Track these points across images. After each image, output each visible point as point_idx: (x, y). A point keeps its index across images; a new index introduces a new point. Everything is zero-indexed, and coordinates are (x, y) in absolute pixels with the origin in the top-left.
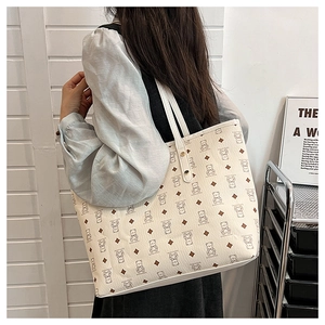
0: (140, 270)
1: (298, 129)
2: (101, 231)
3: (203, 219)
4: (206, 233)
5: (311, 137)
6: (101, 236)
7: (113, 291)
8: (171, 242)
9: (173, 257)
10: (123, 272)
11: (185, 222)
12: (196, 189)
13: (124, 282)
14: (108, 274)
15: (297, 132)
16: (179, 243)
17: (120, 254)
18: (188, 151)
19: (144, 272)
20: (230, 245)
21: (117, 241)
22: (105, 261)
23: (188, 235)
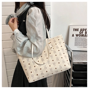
0: (42, 74)
1: (73, 34)
2: (29, 64)
3: (58, 59)
4: (59, 63)
5: (77, 37)
6: (29, 65)
7: (34, 80)
8: (50, 66)
9: (51, 70)
10: (37, 75)
11: (53, 60)
12: (55, 52)
13: (37, 78)
14: (32, 76)
15: (73, 35)
16: (52, 66)
17: (36, 70)
18: (51, 43)
19: (43, 74)
20: (65, 65)
21: (35, 66)
22: (31, 72)
23: (54, 64)
